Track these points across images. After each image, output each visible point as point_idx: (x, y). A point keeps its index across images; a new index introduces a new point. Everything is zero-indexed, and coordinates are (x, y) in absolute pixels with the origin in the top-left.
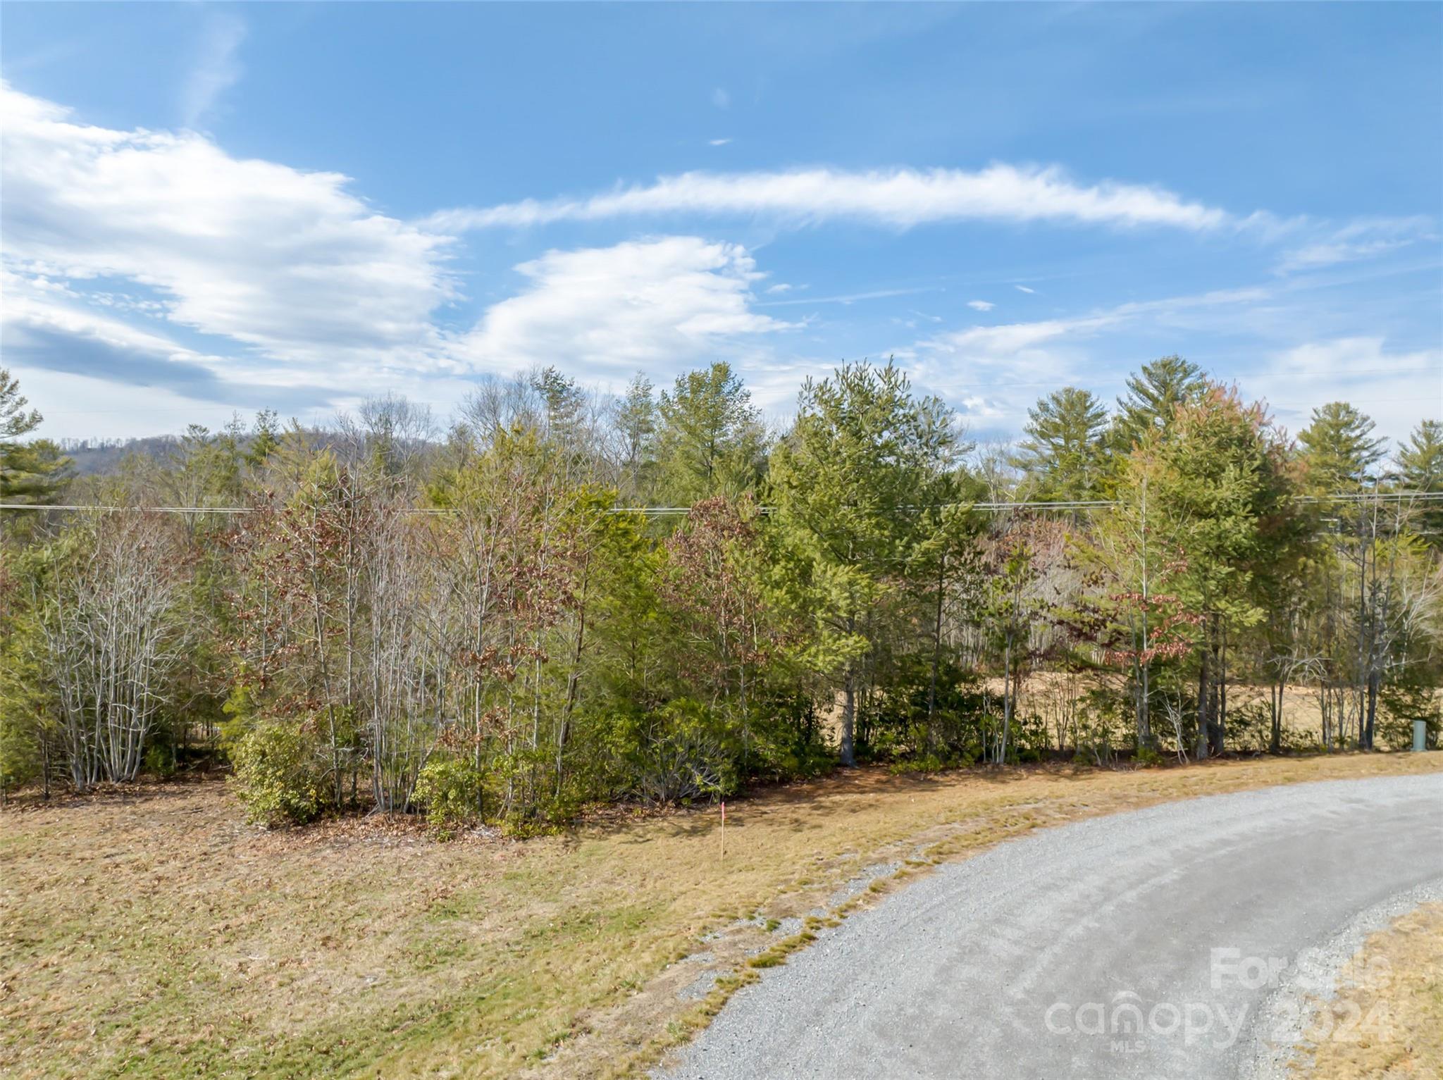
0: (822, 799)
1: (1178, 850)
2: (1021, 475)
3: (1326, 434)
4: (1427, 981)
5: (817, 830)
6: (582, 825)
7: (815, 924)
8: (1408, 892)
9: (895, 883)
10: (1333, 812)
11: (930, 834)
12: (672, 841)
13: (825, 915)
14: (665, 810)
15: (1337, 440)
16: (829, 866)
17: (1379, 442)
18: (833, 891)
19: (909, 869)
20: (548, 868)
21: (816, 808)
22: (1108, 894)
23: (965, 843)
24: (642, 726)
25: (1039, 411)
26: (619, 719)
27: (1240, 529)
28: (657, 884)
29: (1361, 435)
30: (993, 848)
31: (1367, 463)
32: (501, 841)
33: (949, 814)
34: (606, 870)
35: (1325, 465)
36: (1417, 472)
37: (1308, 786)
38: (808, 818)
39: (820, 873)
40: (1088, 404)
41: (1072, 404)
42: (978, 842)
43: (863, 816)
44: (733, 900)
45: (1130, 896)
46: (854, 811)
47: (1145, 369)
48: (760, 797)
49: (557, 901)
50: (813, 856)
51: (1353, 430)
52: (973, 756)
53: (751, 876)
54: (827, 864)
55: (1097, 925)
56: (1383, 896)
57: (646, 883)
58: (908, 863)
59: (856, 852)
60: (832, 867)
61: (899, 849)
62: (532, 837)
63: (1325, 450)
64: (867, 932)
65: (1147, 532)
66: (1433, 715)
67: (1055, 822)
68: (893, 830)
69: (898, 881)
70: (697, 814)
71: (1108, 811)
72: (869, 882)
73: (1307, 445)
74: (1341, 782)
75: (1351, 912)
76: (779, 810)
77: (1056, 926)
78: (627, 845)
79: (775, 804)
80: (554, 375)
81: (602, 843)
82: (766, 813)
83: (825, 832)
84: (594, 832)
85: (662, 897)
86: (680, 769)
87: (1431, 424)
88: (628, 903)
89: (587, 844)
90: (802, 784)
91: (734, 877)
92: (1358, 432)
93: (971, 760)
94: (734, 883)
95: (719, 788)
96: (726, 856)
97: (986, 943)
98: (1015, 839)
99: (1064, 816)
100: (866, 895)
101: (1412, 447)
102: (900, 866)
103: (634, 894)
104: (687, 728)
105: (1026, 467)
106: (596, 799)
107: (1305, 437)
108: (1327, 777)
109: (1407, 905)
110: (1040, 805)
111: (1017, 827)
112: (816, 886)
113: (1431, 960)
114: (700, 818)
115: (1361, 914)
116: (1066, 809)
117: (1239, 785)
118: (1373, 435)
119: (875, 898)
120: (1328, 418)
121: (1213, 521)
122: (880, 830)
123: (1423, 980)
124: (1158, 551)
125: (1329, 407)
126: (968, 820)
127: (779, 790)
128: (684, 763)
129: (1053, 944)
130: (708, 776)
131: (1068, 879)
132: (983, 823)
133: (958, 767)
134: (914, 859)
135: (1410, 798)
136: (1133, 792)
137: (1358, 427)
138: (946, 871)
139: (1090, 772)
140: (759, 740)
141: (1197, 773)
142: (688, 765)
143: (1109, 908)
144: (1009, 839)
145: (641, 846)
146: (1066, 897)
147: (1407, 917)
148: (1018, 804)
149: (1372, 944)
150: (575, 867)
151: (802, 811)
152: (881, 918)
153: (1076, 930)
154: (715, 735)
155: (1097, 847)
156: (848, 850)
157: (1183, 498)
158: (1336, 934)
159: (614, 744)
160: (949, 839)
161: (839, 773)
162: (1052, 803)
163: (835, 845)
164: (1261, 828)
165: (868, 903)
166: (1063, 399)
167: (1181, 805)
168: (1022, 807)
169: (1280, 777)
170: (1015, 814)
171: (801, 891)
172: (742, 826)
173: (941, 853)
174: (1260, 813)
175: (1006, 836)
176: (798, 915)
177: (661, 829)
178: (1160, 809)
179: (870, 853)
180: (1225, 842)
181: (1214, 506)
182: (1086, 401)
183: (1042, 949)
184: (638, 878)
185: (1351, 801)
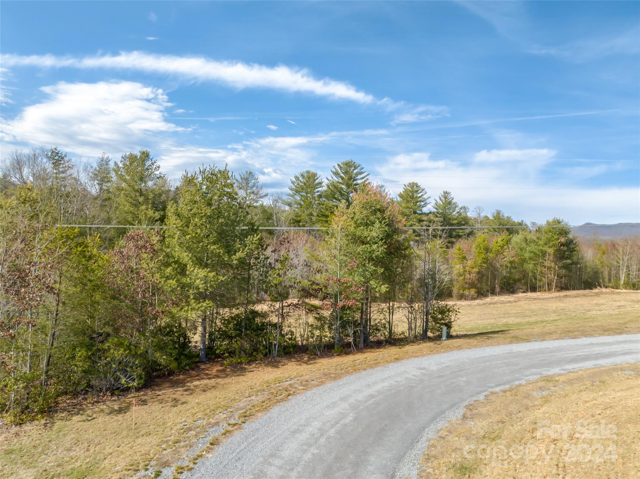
0: (189, 384)
1: (352, 403)
2: (287, 208)
3: (408, 195)
4: (452, 463)
5: (184, 406)
6: (56, 412)
7: (180, 471)
8: (443, 416)
9: (221, 438)
10: (414, 375)
11: (241, 405)
12: (108, 418)
13: (186, 464)
14: (105, 397)
15: (412, 197)
16: (190, 429)
17: (427, 199)
18: (191, 446)
19: (230, 428)
20: (33, 444)
21: (186, 390)
22: (322, 431)
23: (257, 409)
24: (93, 354)
25: (295, 180)
26: (79, 351)
27: (379, 250)
28: (96, 449)
29: (421, 196)
30: (270, 410)
31: (423, 207)
32: (6, 427)
33: (251, 390)
34: (68, 440)
35: (408, 207)
36: (441, 211)
37: (404, 362)
38: (181, 397)
39: (185, 435)
40: (316, 178)
41: (309, 178)
42: (264, 407)
43: (209, 394)
44: (137, 457)
45: (332, 432)
46: (204, 391)
47: (339, 165)
48: (157, 385)
49: (35, 467)
50: (182, 423)
51: (419, 194)
52: (263, 354)
53: (148, 439)
54: (189, 428)
55: (317, 451)
56: (434, 419)
57: (90, 448)
58: (229, 425)
59: (204, 419)
60: (191, 430)
61: (225, 416)
62: (25, 423)
63: (408, 201)
64: (207, 472)
65: (340, 250)
66: (449, 322)
67: (298, 392)
68: (223, 403)
69: (224, 436)
70: (122, 399)
71: (322, 383)
72: (210, 439)
73: (401, 199)
74: (416, 359)
75: (422, 429)
76: (167, 393)
77: (299, 455)
78: (82, 423)
79: (164, 389)
80: (56, 151)
81: (68, 423)
82: (159, 395)
83: (188, 406)
84: (63, 415)
85: (98, 458)
86: (113, 375)
87: (446, 193)
88: (78, 464)
89: (58, 424)
90: (179, 375)
91: (139, 441)
92: (420, 195)
93: (262, 356)
94: (139, 445)
95: (135, 384)
96: (136, 425)
97: (266, 470)
98: (281, 403)
99: (303, 387)
100: (208, 447)
101: (439, 201)
102: (226, 427)
103: (82, 457)
104: (119, 353)
105: (290, 205)
106: (66, 393)
107: (401, 196)
108: (411, 357)
109: (443, 422)
110: (293, 382)
111: (282, 396)
112: (182, 444)
113: (453, 451)
114: (124, 401)
115: (426, 430)
116: (304, 383)
117: (376, 364)
118: (425, 196)
119: (212, 449)
120: (410, 188)
121: (368, 245)
122: (216, 404)
123: (450, 462)
124: (345, 258)
125: (410, 184)
126: (259, 394)
127: (167, 380)
128: (115, 372)
129: (297, 466)
130: (130, 377)
131: (305, 425)
132: (266, 395)
133: (256, 360)
134: (232, 421)
135: (443, 365)
136: (333, 371)
137: (420, 193)
138: (249, 427)
139: (314, 359)
140: (158, 355)
141: (359, 357)
142: (118, 373)
143: (323, 440)
144: (278, 404)
145: (89, 423)
146: (303, 437)
147: (444, 429)
148: (283, 382)
149: (431, 446)
150: (49, 442)
151: (178, 393)
152: (214, 462)
153: (308, 456)
154: (133, 356)
155: (317, 405)
156: (200, 418)
157: (355, 235)
158: (417, 442)
159: (76, 365)
160: (249, 407)
161: (198, 367)
162: (298, 380)
163: (193, 415)
164: (386, 387)
165: (209, 452)
166: (306, 175)
167: (352, 377)
168: (284, 383)
169: (393, 358)
170: (281, 388)
171: (174, 448)
172: (146, 405)
173: (245, 416)
174: (386, 379)
175: (276, 403)
176: (171, 465)
177: (102, 411)
178: (345, 380)
179: (211, 420)
180: (372, 396)
181: (369, 239)
182: (315, 177)
183: (292, 469)
184: (86, 445)
185: (421, 369)
